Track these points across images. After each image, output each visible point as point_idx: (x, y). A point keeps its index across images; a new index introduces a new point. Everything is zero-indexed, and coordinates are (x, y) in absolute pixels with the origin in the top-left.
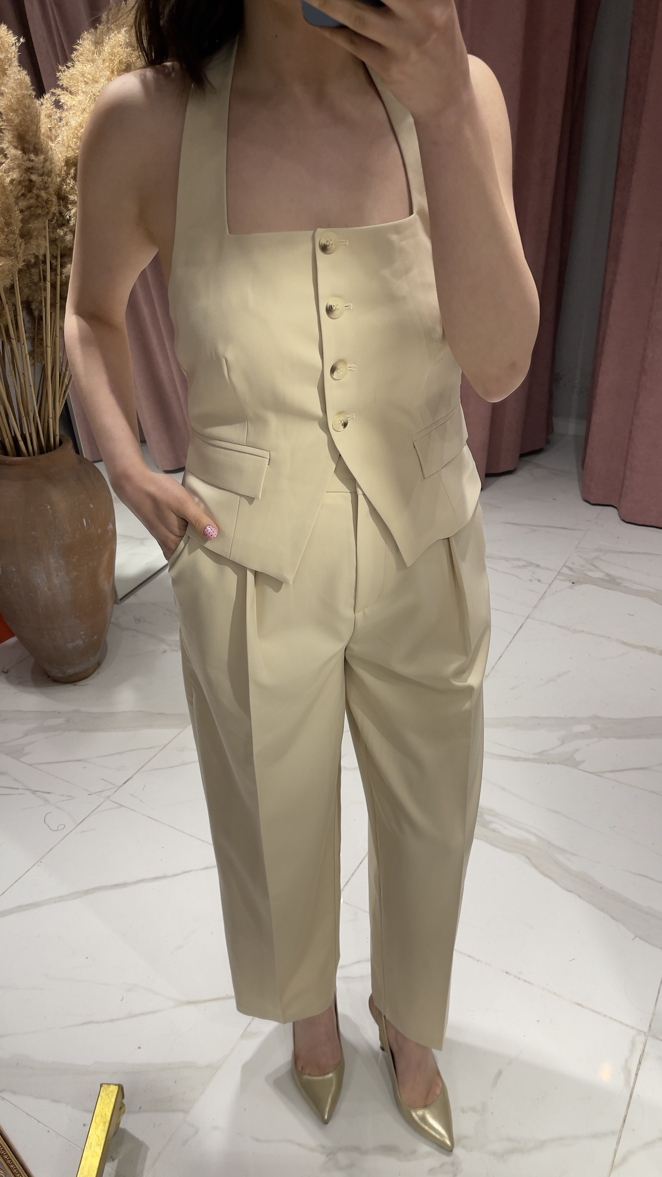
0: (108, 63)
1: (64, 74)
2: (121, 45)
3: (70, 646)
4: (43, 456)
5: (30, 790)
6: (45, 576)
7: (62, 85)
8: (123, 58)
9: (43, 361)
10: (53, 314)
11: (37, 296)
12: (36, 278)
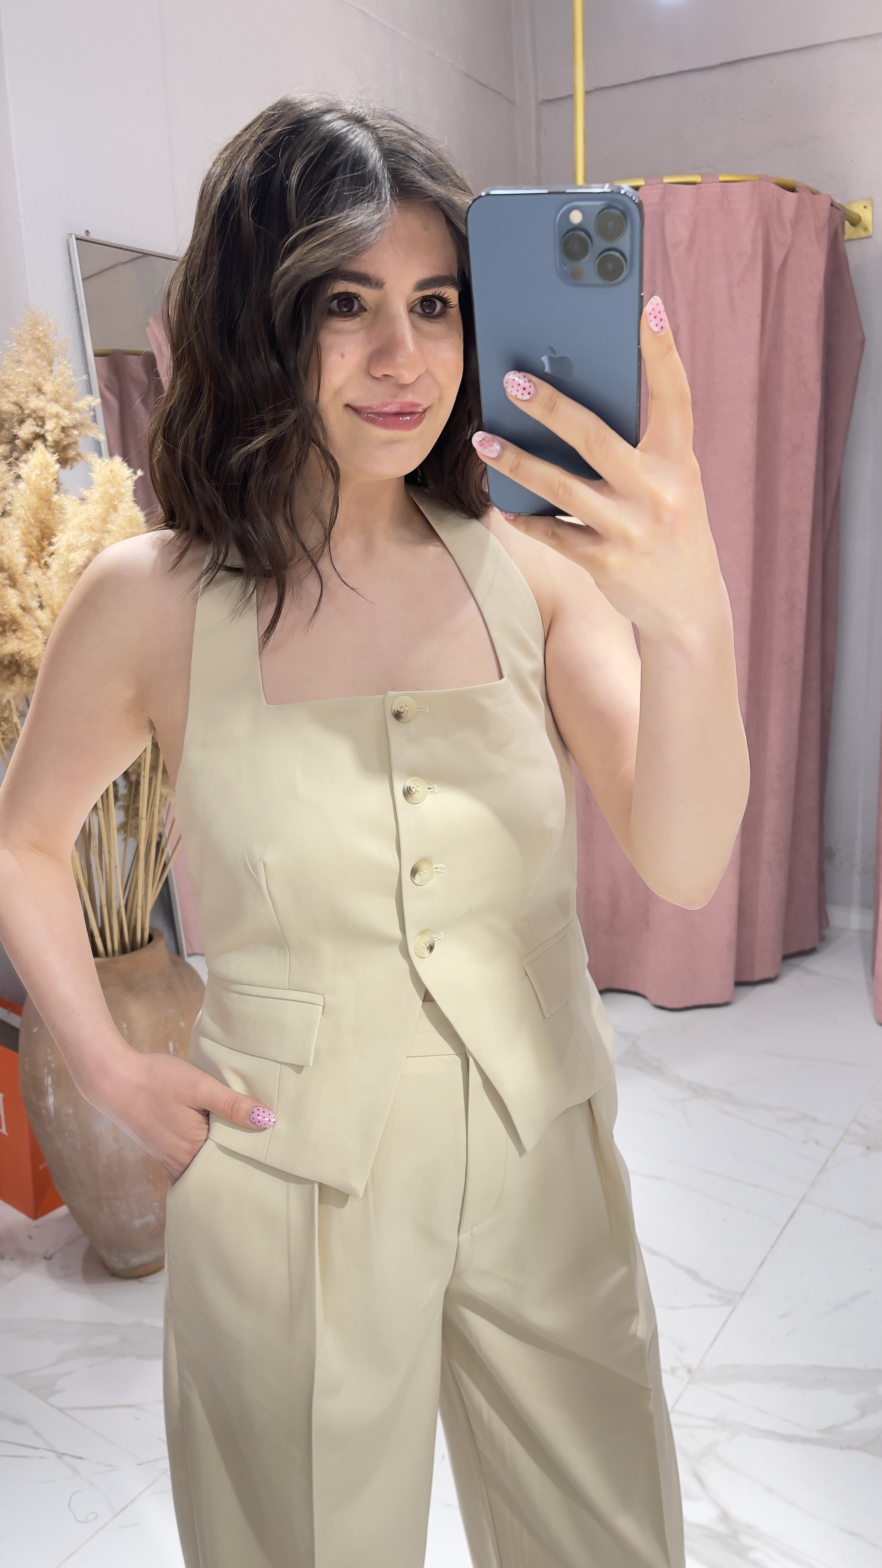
3: (137, 1223)
4: (124, 957)
5: (55, 1452)
9: (136, 836)
10: (154, 779)
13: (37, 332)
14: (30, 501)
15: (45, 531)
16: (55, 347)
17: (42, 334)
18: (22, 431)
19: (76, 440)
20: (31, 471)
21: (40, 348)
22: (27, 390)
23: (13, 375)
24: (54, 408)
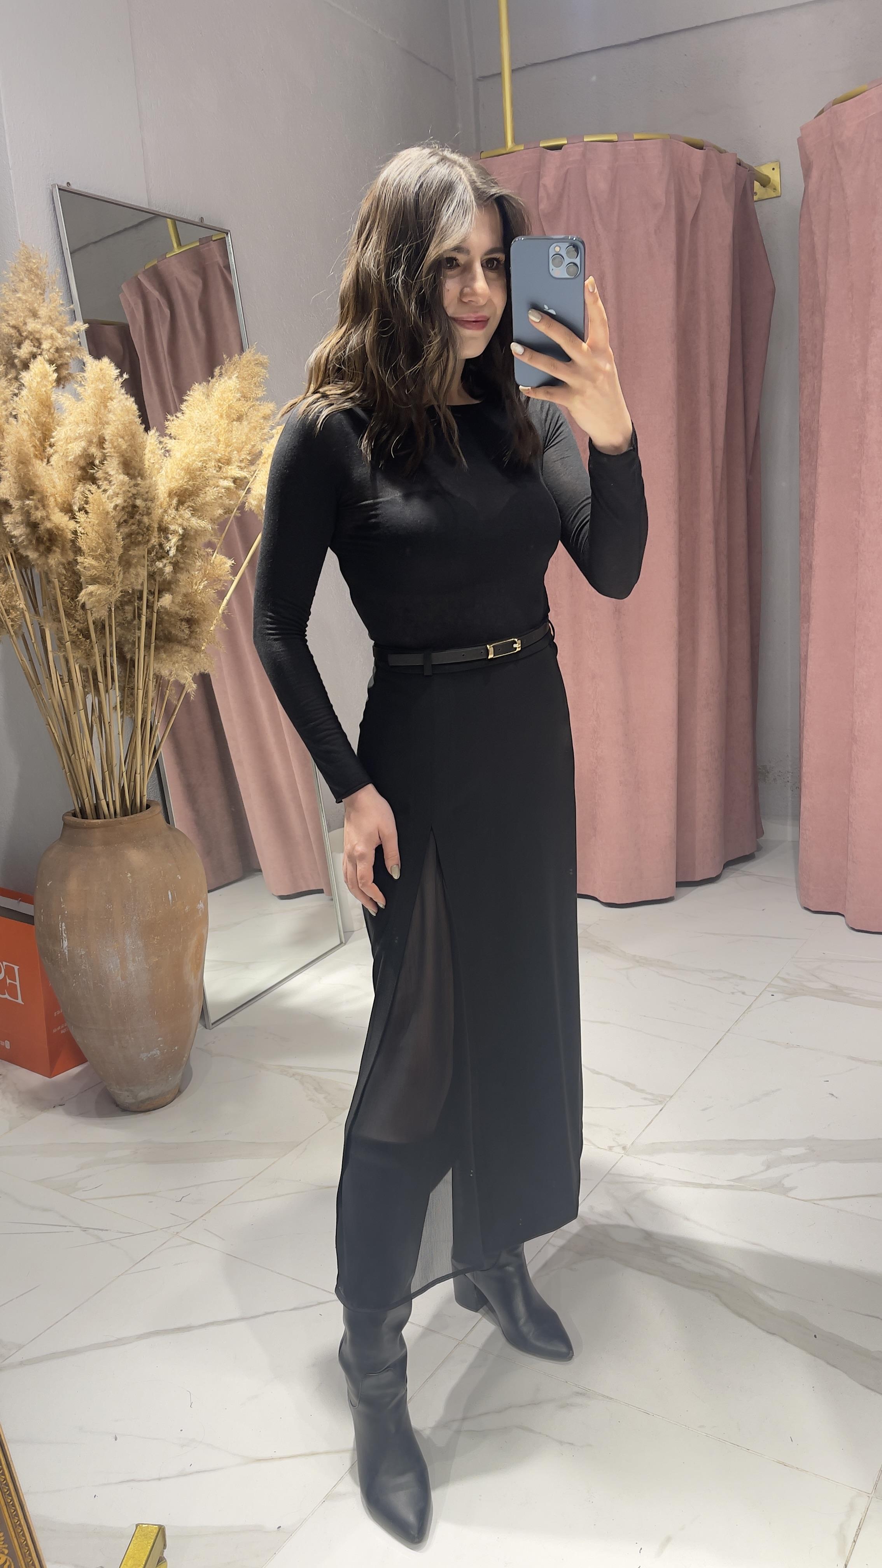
0: (217, 408)
1: (172, 423)
2: (231, 391)
3: (144, 1056)
4: (126, 818)
6: (118, 961)
7: (170, 434)
8: (233, 403)
9: (133, 714)
10: (146, 657)
11: (130, 636)
12: (129, 616)
13: (31, 264)
14: (32, 406)
15: (47, 433)
16: (46, 278)
17: (35, 266)
18: (21, 350)
19: (67, 360)
20: (32, 380)
21: (33, 278)
22: (24, 315)
23: (13, 300)
24: (49, 330)
